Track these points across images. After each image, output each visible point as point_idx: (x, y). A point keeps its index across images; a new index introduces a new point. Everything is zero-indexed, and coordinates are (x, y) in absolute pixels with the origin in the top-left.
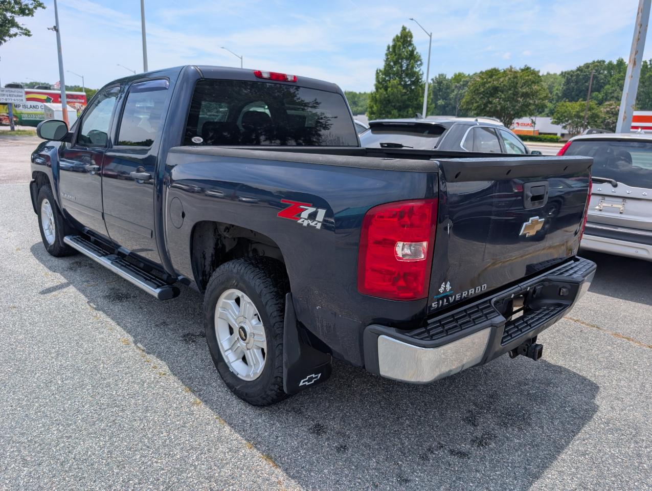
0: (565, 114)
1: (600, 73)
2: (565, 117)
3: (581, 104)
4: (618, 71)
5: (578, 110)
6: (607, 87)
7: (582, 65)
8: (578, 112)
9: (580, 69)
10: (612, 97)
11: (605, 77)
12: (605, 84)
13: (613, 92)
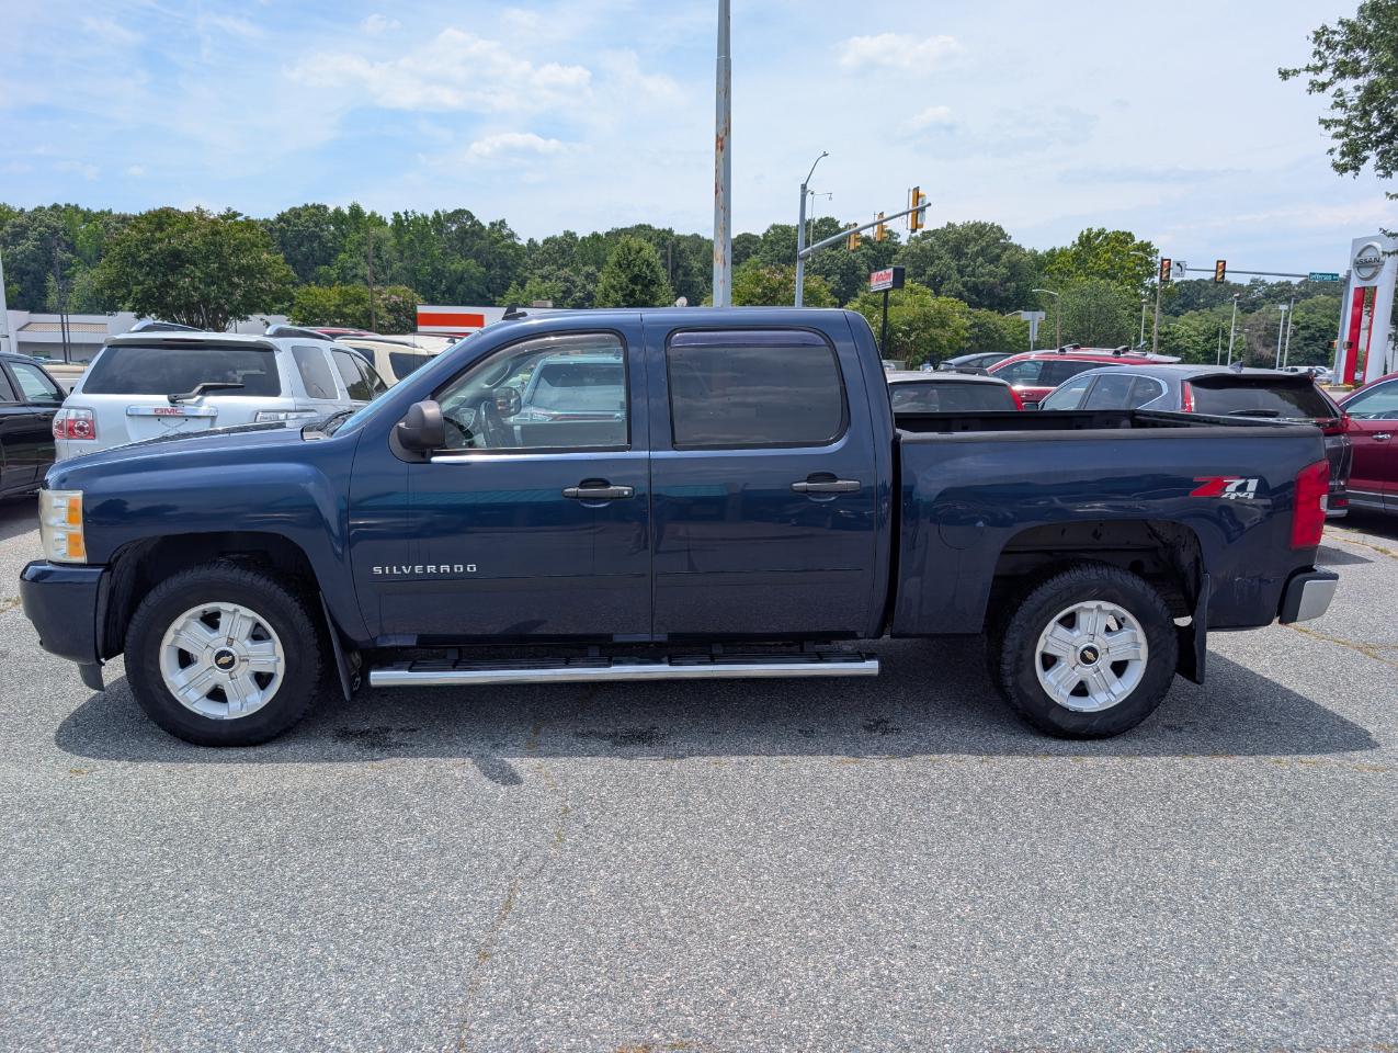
0: (316, 310)
1: (322, 230)
2: (316, 316)
3: (341, 291)
4: (354, 227)
5: (337, 302)
6: (341, 256)
7: (286, 210)
8: (338, 306)
9: (281, 218)
10: (355, 276)
11: (335, 238)
12: (337, 251)
13: (355, 267)
